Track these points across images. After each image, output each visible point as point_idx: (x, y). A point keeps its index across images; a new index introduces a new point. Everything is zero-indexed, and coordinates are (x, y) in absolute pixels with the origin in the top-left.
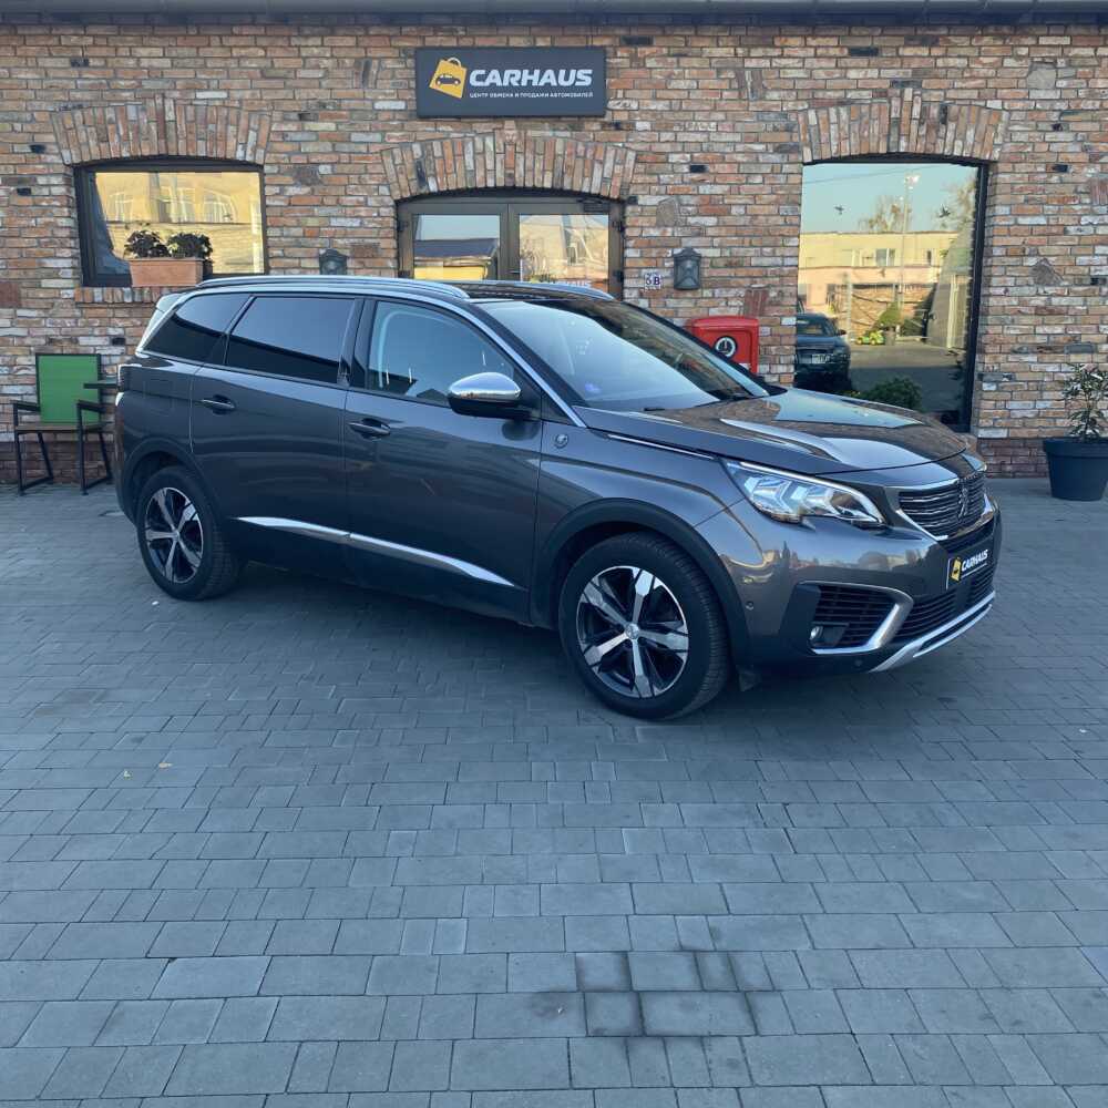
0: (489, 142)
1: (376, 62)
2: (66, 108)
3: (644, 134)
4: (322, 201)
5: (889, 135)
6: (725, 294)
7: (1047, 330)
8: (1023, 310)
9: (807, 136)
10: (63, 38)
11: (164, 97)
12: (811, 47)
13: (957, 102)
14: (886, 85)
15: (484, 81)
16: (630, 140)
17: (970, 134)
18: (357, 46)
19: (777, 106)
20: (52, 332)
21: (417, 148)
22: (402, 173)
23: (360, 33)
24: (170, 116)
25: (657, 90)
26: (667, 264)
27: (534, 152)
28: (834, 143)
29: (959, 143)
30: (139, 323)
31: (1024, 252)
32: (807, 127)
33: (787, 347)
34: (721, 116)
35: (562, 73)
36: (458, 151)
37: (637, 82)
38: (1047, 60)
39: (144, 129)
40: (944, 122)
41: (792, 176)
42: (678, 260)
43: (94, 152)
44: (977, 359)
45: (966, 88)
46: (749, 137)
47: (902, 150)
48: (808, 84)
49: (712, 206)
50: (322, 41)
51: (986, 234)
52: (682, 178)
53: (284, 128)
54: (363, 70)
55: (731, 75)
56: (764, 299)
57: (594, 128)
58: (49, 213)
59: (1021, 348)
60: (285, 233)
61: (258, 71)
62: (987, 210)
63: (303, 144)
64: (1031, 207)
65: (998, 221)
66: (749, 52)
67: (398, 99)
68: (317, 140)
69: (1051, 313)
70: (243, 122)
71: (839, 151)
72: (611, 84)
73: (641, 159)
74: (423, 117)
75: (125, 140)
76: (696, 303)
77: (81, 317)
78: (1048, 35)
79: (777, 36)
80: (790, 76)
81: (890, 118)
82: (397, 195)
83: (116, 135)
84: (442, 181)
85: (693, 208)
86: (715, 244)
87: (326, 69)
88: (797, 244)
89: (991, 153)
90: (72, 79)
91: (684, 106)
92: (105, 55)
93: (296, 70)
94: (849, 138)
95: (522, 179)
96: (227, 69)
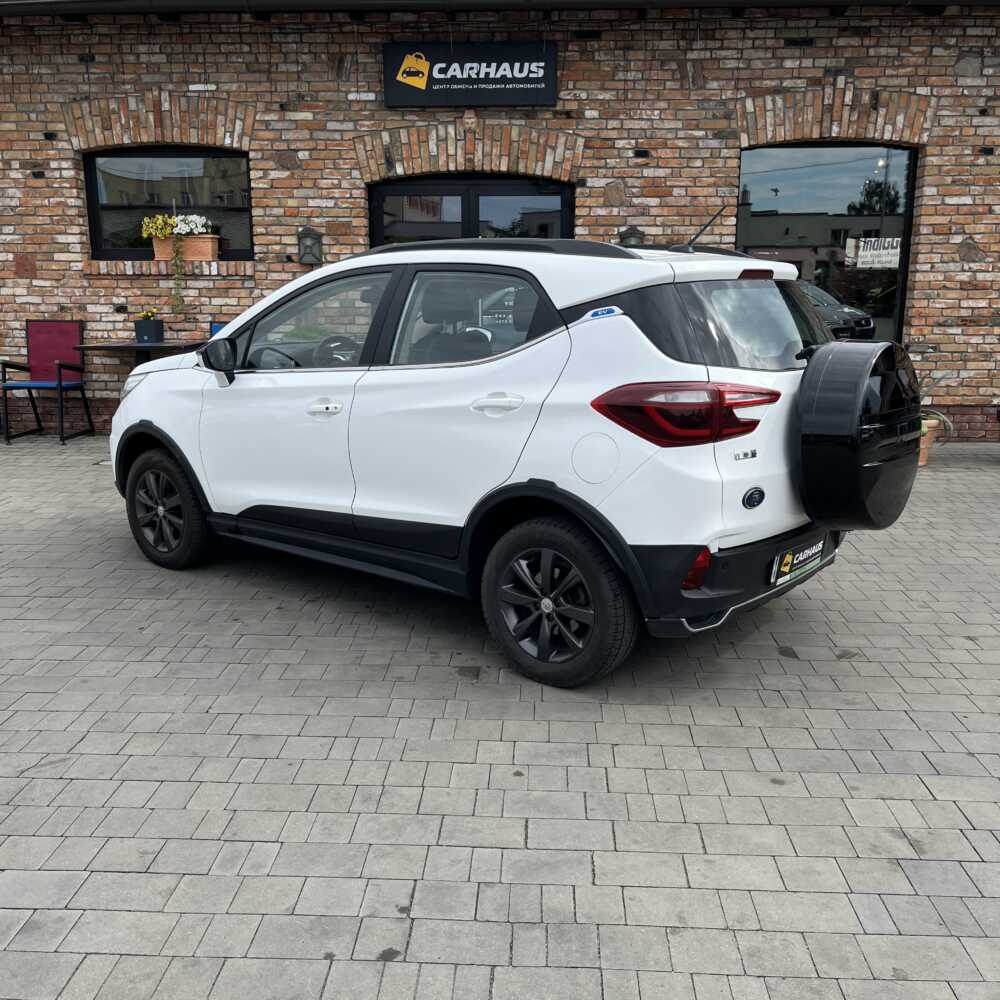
0: (451, 129)
1: (349, 57)
2: (75, 99)
3: (592, 121)
4: (301, 184)
5: (821, 122)
7: (972, 303)
8: (948, 284)
9: (745, 123)
10: (72, 37)
11: (161, 90)
12: (749, 39)
13: (888, 89)
14: (821, 75)
15: (446, 73)
16: (580, 127)
17: (900, 119)
18: (332, 43)
19: (716, 95)
20: (63, 300)
21: (386, 136)
22: (372, 158)
23: (335, 30)
24: (166, 106)
25: (605, 80)
27: (493, 140)
28: (770, 129)
29: (889, 128)
30: (139, 293)
31: (950, 229)
32: (745, 113)
34: (663, 105)
35: (517, 65)
36: (423, 138)
37: (586, 74)
38: (974, 49)
39: (143, 118)
40: (875, 108)
41: (729, 161)
42: (623, 237)
43: (99, 139)
44: (904, 331)
45: (892, 76)
46: (690, 124)
47: (834, 135)
48: (744, 74)
49: (655, 188)
50: (301, 38)
51: (915, 212)
52: (628, 162)
53: (266, 118)
54: (337, 64)
55: (674, 66)
57: (547, 117)
58: (60, 194)
59: (946, 321)
60: (268, 213)
61: (243, 65)
62: (917, 191)
63: (283, 132)
64: (957, 187)
65: (925, 201)
66: (691, 45)
67: (369, 91)
68: (296, 129)
69: (976, 288)
70: (231, 112)
71: (774, 136)
72: (562, 75)
73: (591, 144)
74: (391, 107)
75: (125, 128)
77: (90, 286)
78: (975, 26)
79: (716, 29)
80: (729, 66)
81: (823, 105)
82: (368, 178)
83: (119, 124)
84: (408, 164)
85: (637, 189)
86: (658, 223)
87: (304, 64)
88: (734, 223)
89: (920, 137)
90: (79, 74)
91: (630, 96)
92: (109, 51)
93: (277, 65)
94: (784, 124)
95: (480, 164)
96: (216, 64)
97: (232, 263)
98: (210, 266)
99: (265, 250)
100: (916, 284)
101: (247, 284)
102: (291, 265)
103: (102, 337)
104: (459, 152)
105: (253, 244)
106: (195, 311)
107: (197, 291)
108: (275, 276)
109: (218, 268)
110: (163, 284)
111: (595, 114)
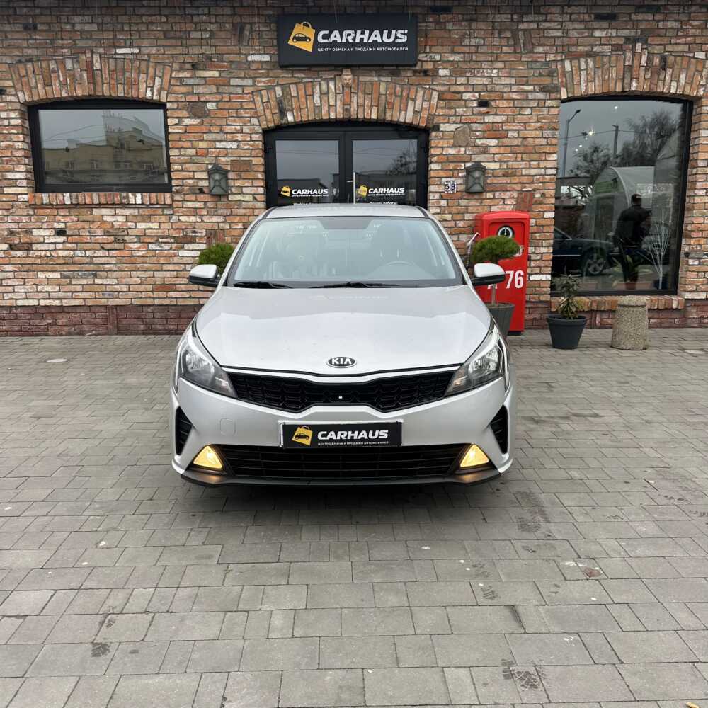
0: (332, 85)
1: (248, 27)
2: (20, 61)
3: (444, 78)
4: (210, 130)
5: (623, 80)
6: (503, 197)
9: (564, 79)
10: (18, 10)
11: (92, 53)
12: (567, 13)
13: (673, 54)
14: (622, 42)
15: (328, 39)
16: (435, 83)
17: (683, 77)
18: (236, 14)
19: (542, 57)
20: (13, 226)
21: (279, 91)
22: (268, 108)
23: (236, 5)
24: (97, 66)
25: (454, 46)
26: (460, 175)
27: (365, 93)
28: (583, 84)
29: (674, 84)
30: (76, 219)
32: (564, 72)
33: (548, 234)
34: (501, 65)
35: (386, 33)
36: (309, 92)
37: (440, 40)
39: (78, 76)
40: (664, 69)
41: (552, 110)
42: (467, 170)
43: (41, 93)
44: (683, 241)
45: (676, 44)
46: (523, 81)
47: (634, 89)
48: (565, 41)
49: (496, 132)
50: (209, 9)
51: (691, 151)
52: (473, 110)
53: (181, 76)
54: (239, 32)
55: (509, 35)
56: (531, 201)
57: (409, 75)
58: (8, 139)
60: (182, 153)
61: (162, 33)
62: (692, 134)
63: (195, 87)
65: (701, 141)
66: (523, 18)
67: (265, 54)
68: (205, 84)
70: (151, 71)
71: (587, 90)
72: (422, 42)
73: (443, 97)
74: (284, 67)
75: (63, 84)
76: (481, 203)
77: (32, 215)
79: (542, 6)
80: (552, 35)
81: (624, 66)
82: (264, 125)
83: (57, 81)
84: (297, 114)
85: (480, 133)
86: (496, 160)
87: (211, 31)
88: (556, 159)
89: (697, 92)
90: (24, 39)
91: (474, 58)
92: (49, 21)
93: (189, 32)
94: (594, 81)
95: (356, 112)
96: (138, 31)
97: (153, 195)
98: (135, 197)
99: (181, 184)
100: (695, 205)
101: (166, 211)
102: (202, 196)
103: (45, 256)
104: (339, 103)
105: (172, 179)
106: (123, 234)
107: (125, 217)
108: (190, 205)
109: (142, 198)
110: (95, 211)
111: (446, 72)
